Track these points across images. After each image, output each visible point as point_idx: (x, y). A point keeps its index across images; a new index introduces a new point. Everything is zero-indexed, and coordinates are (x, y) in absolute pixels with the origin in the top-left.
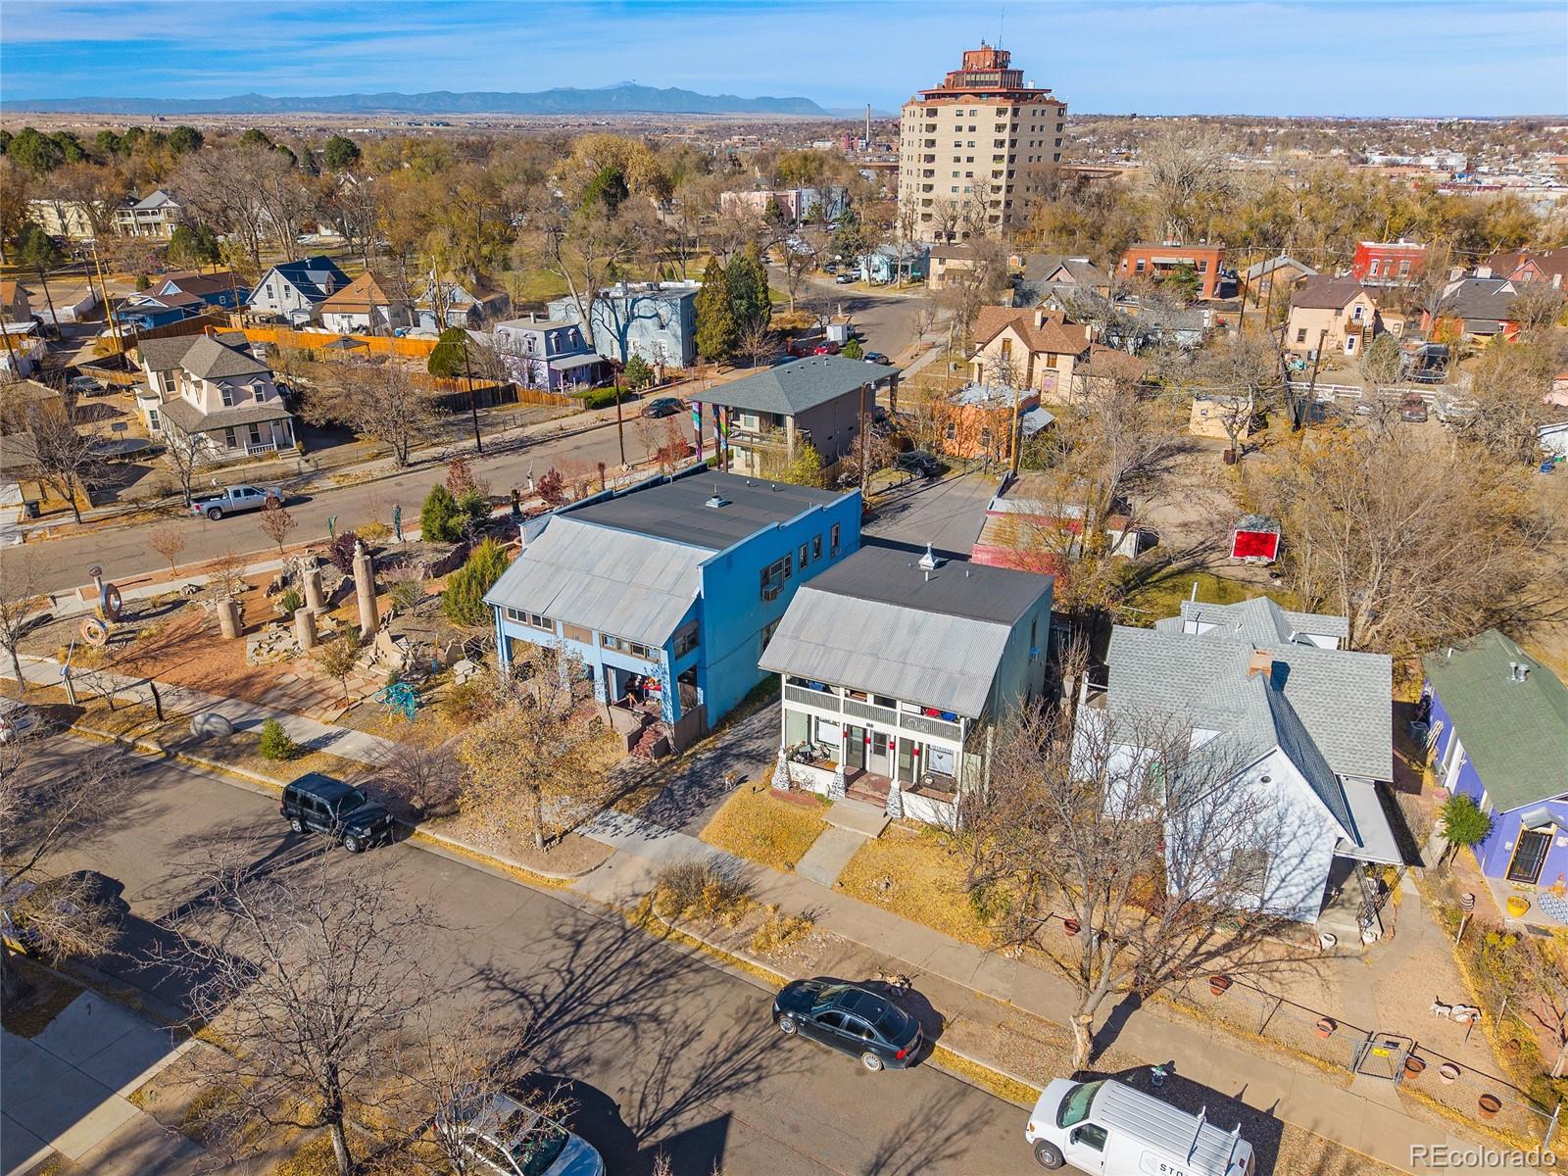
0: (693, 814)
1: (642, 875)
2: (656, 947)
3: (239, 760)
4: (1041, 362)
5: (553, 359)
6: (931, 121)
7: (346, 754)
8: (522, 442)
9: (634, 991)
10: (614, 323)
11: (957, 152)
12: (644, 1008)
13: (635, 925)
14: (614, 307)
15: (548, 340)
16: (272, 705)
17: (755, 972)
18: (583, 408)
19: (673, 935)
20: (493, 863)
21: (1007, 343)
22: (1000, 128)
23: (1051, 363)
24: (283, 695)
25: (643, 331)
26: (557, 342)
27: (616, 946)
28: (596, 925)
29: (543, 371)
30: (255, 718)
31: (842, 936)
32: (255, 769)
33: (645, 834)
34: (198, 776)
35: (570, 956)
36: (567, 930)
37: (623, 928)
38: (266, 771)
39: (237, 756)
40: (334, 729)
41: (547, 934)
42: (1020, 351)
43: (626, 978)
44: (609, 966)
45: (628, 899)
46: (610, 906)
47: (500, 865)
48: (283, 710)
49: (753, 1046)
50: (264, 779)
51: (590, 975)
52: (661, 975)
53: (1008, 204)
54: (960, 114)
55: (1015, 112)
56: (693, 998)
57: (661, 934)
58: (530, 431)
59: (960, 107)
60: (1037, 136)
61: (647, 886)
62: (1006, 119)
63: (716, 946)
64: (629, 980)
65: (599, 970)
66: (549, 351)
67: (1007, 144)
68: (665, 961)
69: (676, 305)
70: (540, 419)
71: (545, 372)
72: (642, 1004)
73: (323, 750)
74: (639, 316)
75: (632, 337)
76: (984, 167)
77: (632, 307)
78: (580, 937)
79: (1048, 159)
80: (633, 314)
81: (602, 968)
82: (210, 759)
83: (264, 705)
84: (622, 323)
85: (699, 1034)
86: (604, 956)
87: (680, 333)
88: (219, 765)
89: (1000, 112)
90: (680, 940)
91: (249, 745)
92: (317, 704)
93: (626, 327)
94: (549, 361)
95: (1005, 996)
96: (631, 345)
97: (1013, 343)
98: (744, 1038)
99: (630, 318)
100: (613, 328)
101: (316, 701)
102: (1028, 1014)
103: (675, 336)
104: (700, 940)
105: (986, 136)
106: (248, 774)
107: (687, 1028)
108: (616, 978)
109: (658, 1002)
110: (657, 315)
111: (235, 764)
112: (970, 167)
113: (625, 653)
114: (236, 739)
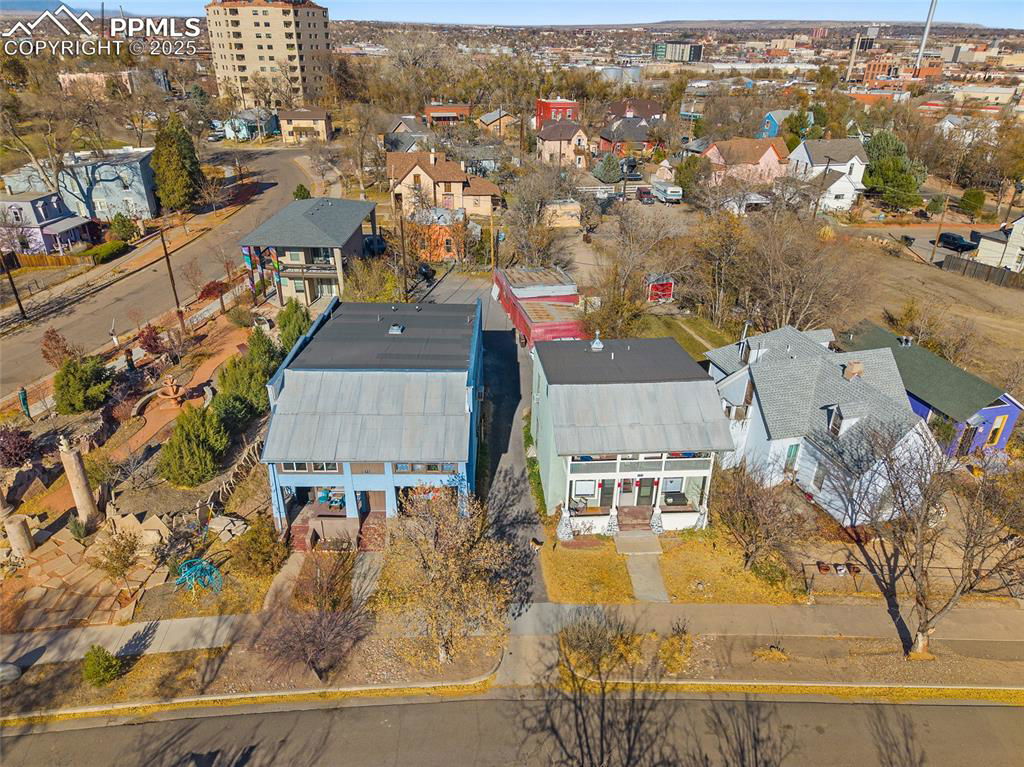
0: (528, 584)
1: (540, 649)
2: (607, 704)
3: (58, 699)
4: (441, 188)
5: (45, 225)
6: (235, 18)
7: (176, 647)
8: (59, 303)
9: (631, 749)
10: (77, 188)
11: (259, 42)
12: (652, 759)
13: (573, 692)
14: (74, 173)
15: (36, 210)
16: (43, 627)
17: (686, 689)
18: (92, 264)
19: (608, 688)
20: (415, 692)
21: (417, 177)
22: (287, 24)
23: (448, 189)
24: (46, 612)
25: (107, 193)
26: (44, 210)
27: (580, 717)
28: (547, 706)
29: (37, 238)
30: (32, 648)
31: (713, 635)
32: (86, 701)
33: (510, 615)
34: (18, 737)
35: (558, 744)
36: (532, 723)
37: (567, 698)
38: (101, 699)
39: (51, 697)
40: (140, 627)
41: (522, 734)
42: (426, 181)
43: (615, 741)
44: (593, 737)
45: (547, 673)
46: (538, 685)
47: (422, 691)
48: (59, 628)
49: (746, 748)
50: (105, 708)
51: (589, 752)
52: (634, 725)
53: (304, 79)
54: (255, 13)
55: (296, 13)
56: (673, 732)
57: (598, 690)
58: (57, 292)
59: (255, 8)
60: (312, 30)
61: (552, 657)
62: (291, 17)
63: (646, 682)
64: (619, 741)
65: (591, 745)
66: (39, 219)
67: (294, 36)
68: (624, 712)
69: (136, 168)
70: (59, 279)
71: (40, 238)
72: (647, 756)
73: (147, 652)
74: (101, 180)
75: (98, 199)
76: (281, 53)
77: (93, 173)
78: (548, 723)
79: (322, 47)
80: (94, 179)
81: (591, 741)
82: (19, 713)
83: (31, 630)
84: (85, 187)
85: (706, 758)
86: (582, 732)
87: (143, 190)
88: (36, 714)
89: (286, 13)
90: (615, 688)
91: (53, 680)
92: (96, 608)
93: (90, 190)
94: (42, 228)
95: (835, 633)
96: (97, 205)
97: (421, 177)
98: (735, 746)
99: (92, 183)
100: (77, 192)
101: (90, 606)
102: (857, 639)
103: (139, 193)
104: (630, 682)
105: (278, 31)
106: (80, 711)
107: (694, 758)
108: (609, 745)
109: (655, 748)
110: (119, 178)
111: (57, 706)
112: (271, 53)
113: (420, 472)
114: (31, 678)
